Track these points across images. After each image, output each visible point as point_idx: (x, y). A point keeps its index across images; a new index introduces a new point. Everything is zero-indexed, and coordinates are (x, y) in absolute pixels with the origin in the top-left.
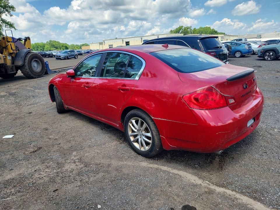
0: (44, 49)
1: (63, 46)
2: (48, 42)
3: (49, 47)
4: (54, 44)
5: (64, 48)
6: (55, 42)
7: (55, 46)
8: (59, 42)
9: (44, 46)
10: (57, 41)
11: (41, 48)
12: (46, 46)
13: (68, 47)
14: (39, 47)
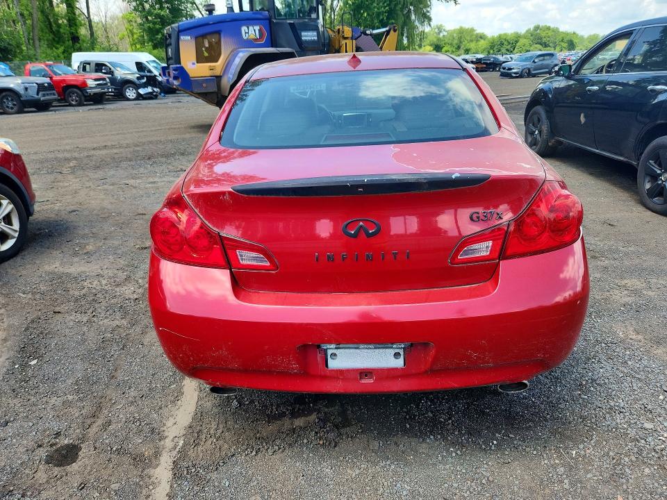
0: (514, 49)
1: (562, 41)
2: (530, 29)
3: (527, 44)
4: (543, 34)
5: (565, 45)
6: (549, 28)
7: (544, 40)
8: (556, 31)
9: (517, 42)
10: (552, 26)
11: (509, 47)
12: (522, 41)
13: (575, 41)
14: (506, 43)
